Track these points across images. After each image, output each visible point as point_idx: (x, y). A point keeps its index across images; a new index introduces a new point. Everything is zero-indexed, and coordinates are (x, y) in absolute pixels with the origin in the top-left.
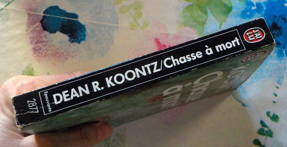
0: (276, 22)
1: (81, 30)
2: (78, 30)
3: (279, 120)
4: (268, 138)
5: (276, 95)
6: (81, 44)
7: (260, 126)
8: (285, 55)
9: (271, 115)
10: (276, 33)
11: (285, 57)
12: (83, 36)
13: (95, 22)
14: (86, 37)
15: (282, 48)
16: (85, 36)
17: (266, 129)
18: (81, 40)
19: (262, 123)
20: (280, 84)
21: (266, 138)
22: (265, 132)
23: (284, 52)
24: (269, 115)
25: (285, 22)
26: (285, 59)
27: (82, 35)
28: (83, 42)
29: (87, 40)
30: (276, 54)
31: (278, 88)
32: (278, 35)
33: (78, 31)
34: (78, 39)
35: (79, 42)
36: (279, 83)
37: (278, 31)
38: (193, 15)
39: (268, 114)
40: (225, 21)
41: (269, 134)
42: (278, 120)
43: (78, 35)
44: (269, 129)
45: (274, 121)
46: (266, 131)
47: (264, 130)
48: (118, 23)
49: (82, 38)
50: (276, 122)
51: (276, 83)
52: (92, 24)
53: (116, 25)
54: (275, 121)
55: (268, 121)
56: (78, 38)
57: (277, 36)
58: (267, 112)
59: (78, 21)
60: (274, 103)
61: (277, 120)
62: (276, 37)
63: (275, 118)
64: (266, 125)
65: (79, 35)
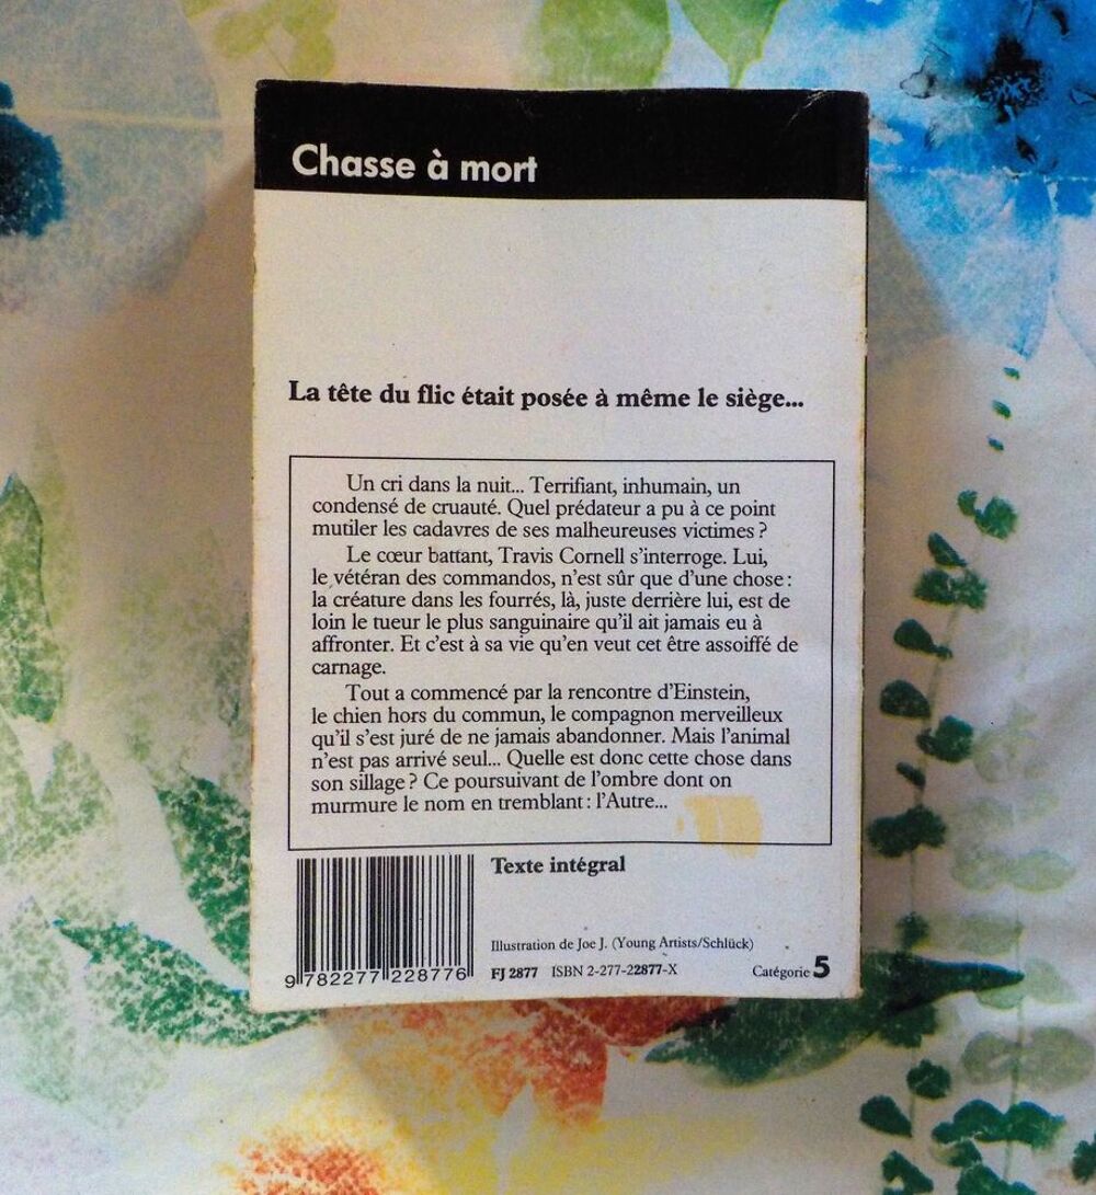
0: (1019, 34)
1: (38, 164)
2: (22, 167)
3: (1015, 528)
4: (966, 610)
5: (1004, 411)
6: (45, 241)
7: (928, 563)
8: (1054, 206)
9: (981, 505)
10: (1015, 92)
11: (1055, 218)
12: (50, 196)
13: (102, 117)
14: (68, 202)
15: (1043, 172)
16: (58, 193)
17: (955, 574)
18: (44, 216)
19: (938, 546)
20: (1026, 355)
21: (954, 615)
22: (950, 587)
23: (1052, 190)
24: (972, 506)
25: (1065, 30)
26: (1057, 225)
27: (46, 188)
28: (53, 227)
29: (70, 214)
30: (1009, 207)
31: (1013, 373)
32: (1023, 105)
33: (24, 174)
34: (28, 215)
35: (36, 231)
36: (1021, 352)
37: (1026, 82)
38: (592, 33)
39: (966, 502)
40: (758, 54)
41: (968, 593)
42: (1011, 529)
43: (27, 194)
44: (968, 572)
45: (991, 531)
46: (954, 584)
47: (946, 576)
48: (215, 114)
49: (45, 206)
50: (1002, 535)
51: (1011, 352)
52: (89, 125)
53: (205, 123)
54: (996, 532)
55: (965, 537)
56: (30, 205)
57: (1019, 109)
58: (963, 494)
59: (14, 117)
60: (992, 450)
61: (1006, 529)
62: (1013, 118)
63: (997, 519)
64: (955, 556)
65: (31, 192)
